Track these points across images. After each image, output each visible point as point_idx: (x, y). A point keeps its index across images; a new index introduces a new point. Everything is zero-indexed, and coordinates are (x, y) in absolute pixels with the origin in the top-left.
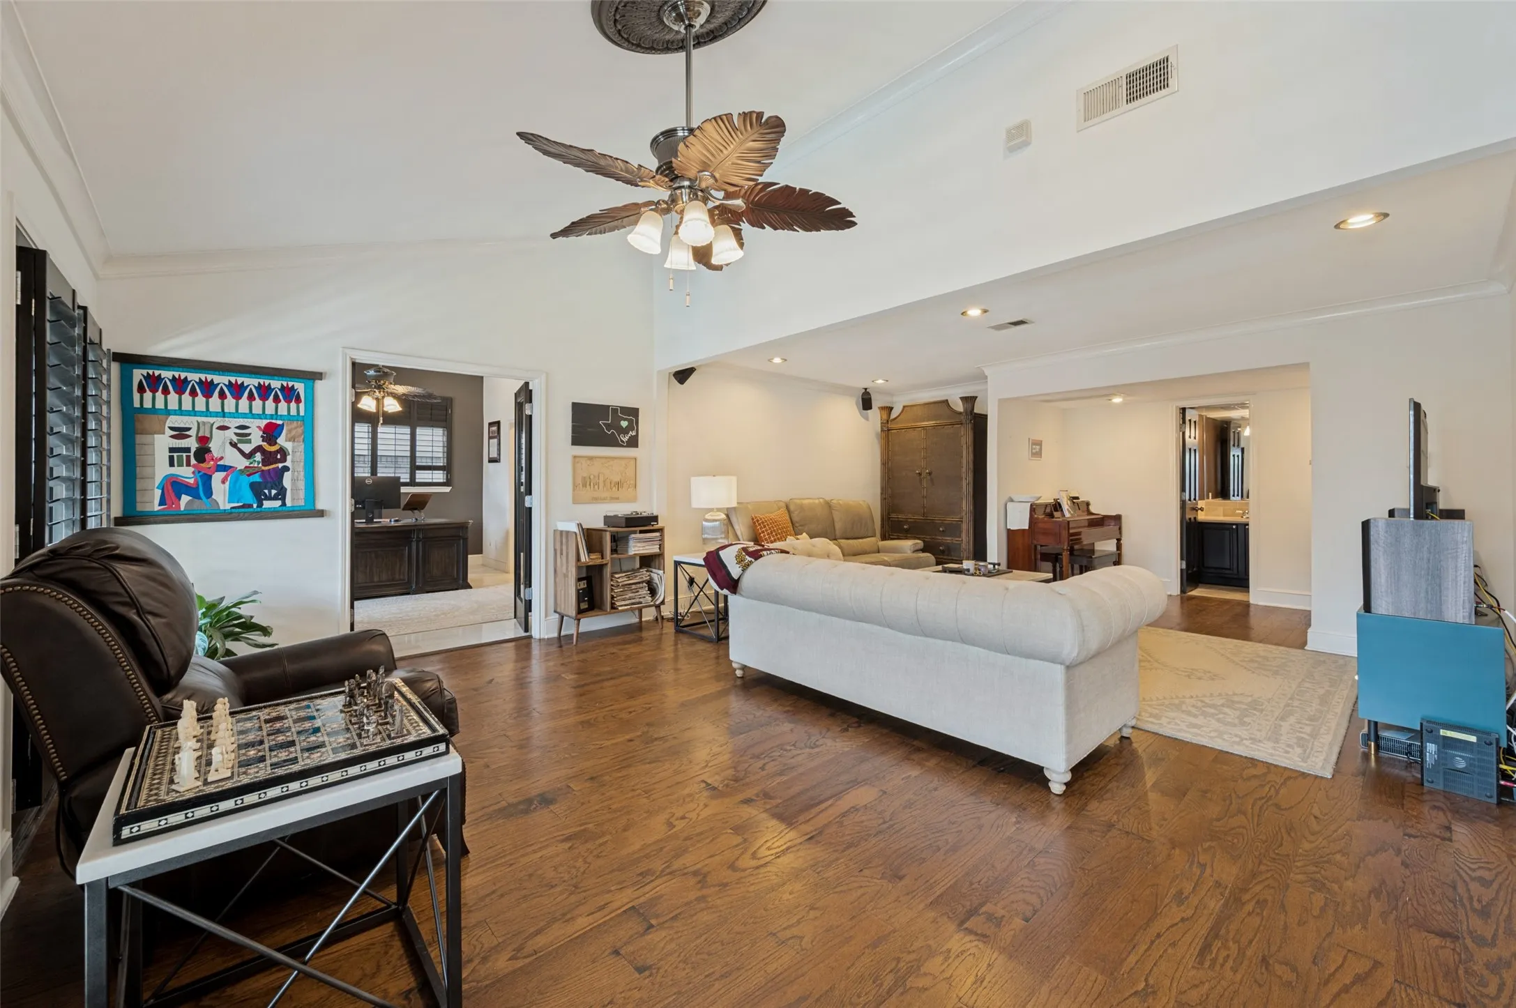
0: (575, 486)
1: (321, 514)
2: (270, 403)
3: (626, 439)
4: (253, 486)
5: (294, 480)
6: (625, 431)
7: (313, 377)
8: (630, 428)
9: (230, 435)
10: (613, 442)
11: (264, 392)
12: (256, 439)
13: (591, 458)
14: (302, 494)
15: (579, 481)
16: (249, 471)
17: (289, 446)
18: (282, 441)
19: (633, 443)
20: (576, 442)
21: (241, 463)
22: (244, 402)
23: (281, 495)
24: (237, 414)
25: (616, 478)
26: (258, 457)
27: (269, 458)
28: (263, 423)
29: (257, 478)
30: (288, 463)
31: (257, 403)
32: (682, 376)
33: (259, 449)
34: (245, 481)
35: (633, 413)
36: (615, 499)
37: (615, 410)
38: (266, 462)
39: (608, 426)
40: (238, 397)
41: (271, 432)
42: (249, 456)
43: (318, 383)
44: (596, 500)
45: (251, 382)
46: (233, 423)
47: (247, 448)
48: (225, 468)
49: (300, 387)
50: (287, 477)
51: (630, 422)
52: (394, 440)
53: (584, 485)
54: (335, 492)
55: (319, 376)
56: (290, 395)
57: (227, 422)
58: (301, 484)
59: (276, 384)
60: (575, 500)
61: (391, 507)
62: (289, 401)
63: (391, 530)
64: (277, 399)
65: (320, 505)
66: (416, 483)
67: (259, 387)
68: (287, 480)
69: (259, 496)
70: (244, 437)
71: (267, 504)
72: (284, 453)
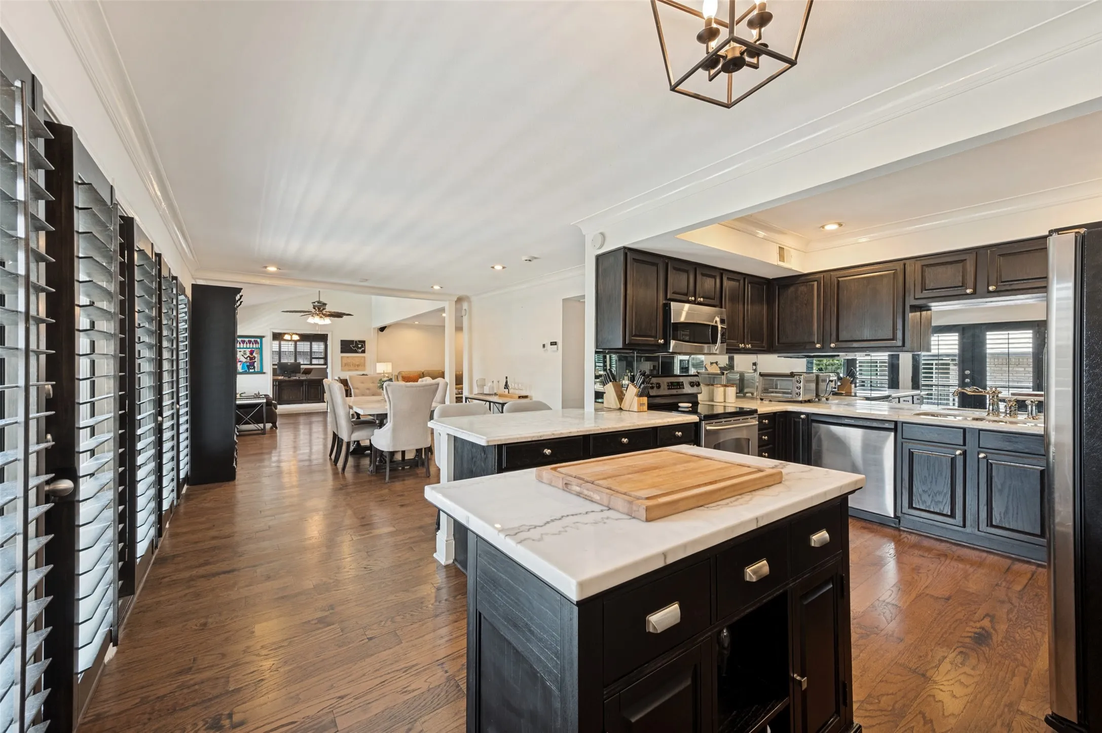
0: (342, 366)
1: (264, 373)
2: (251, 345)
3: (360, 351)
4: (247, 366)
5: (257, 364)
6: (360, 348)
7: (261, 337)
8: (362, 347)
9: (242, 353)
10: (356, 352)
11: (250, 342)
12: (248, 354)
13: (348, 357)
14: (259, 368)
15: (344, 364)
16: (246, 362)
17: (256, 356)
18: (254, 354)
19: (364, 352)
20: (342, 352)
21: (244, 360)
22: (245, 344)
23: (254, 368)
24: (243, 348)
25: (357, 363)
26: (248, 358)
27: (251, 359)
28: (250, 350)
29: (248, 364)
30: (256, 360)
31: (248, 345)
32: (382, 329)
33: (249, 356)
34: (245, 365)
35: (364, 342)
36: (357, 370)
37: (356, 342)
38: (250, 360)
39: (354, 347)
40: (243, 344)
41: (252, 353)
42: (246, 358)
43: (264, 339)
44: (349, 370)
45: (247, 340)
46: (242, 350)
47: (246, 356)
48: (240, 361)
49: (259, 340)
50: (256, 363)
51: (362, 345)
52: (304, 347)
53: (345, 365)
54: (268, 367)
55: (263, 337)
56: (256, 342)
57: (241, 350)
58: (259, 365)
59: (253, 340)
60: (342, 370)
61: (296, 373)
62: (256, 344)
63: (296, 380)
64: (253, 344)
65: (264, 371)
66: (311, 364)
67: (249, 341)
68: (256, 364)
69: (249, 369)
70: (245, 354)
71: (251, 371)
72: (255, 357)
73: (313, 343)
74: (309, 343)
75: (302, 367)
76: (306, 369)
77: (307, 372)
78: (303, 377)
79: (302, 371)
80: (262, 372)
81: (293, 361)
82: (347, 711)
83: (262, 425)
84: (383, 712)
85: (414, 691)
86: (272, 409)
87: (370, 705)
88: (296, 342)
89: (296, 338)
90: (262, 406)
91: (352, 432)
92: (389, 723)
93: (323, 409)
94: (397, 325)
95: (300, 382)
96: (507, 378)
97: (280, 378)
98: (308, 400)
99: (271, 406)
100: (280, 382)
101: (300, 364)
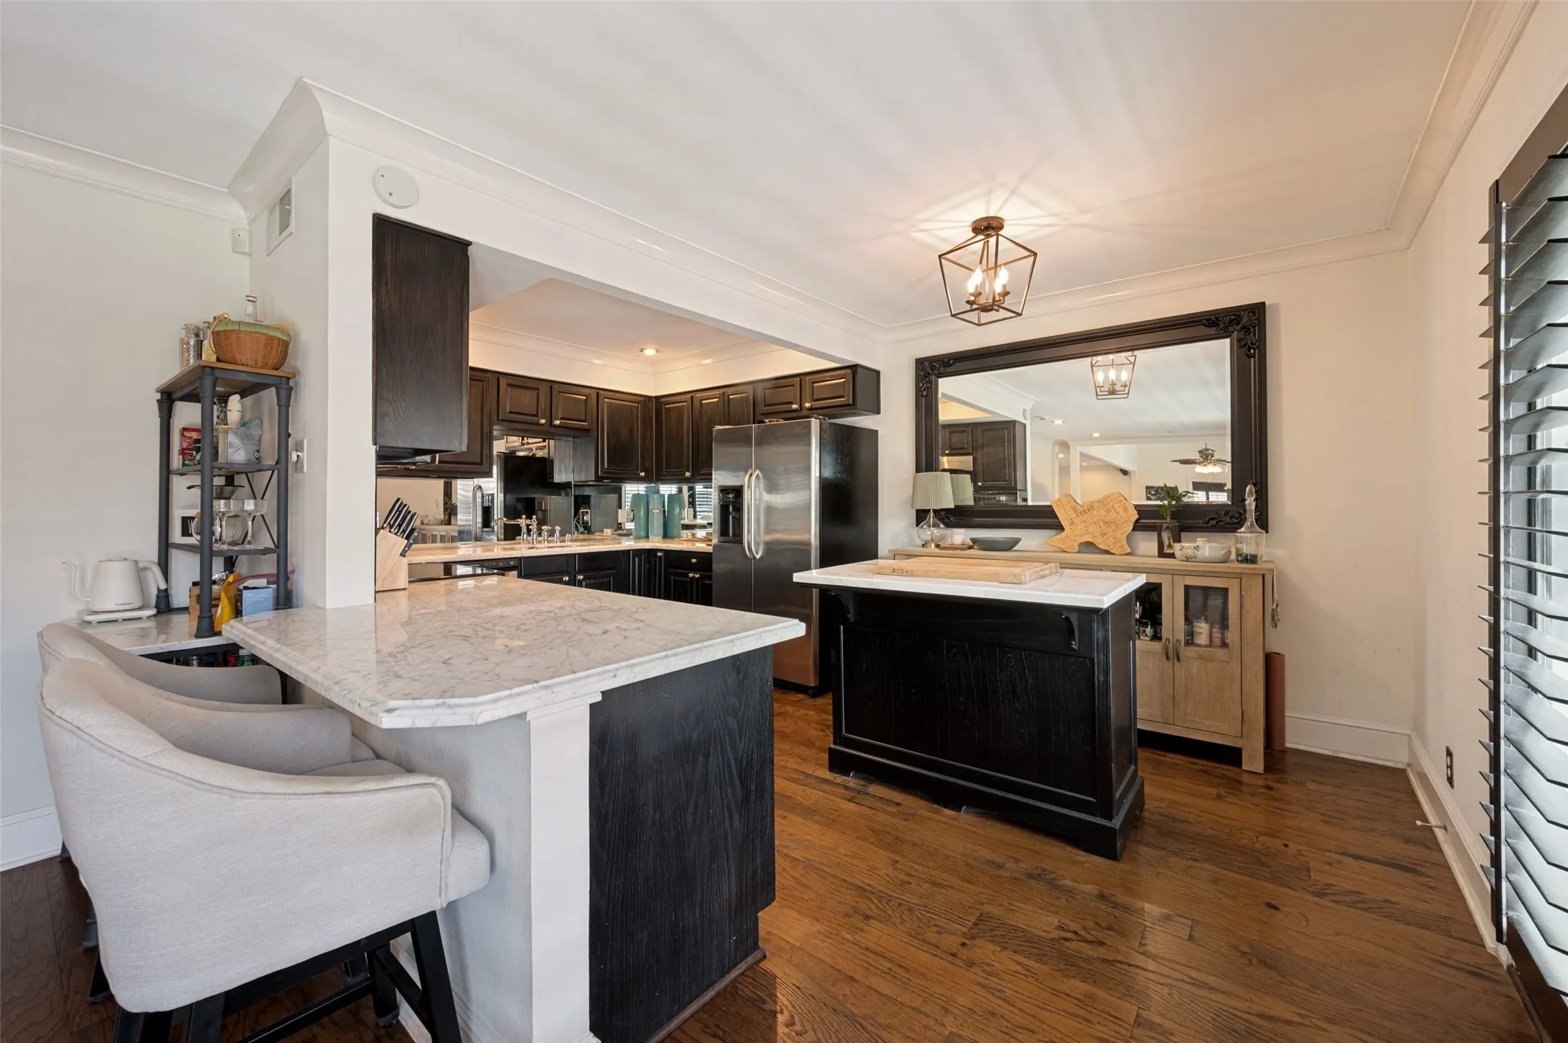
82: (1111, 1018)
84: (1074, 977)
85: (1019, 964)
87: (1079, 996)
92: (1078, 962)
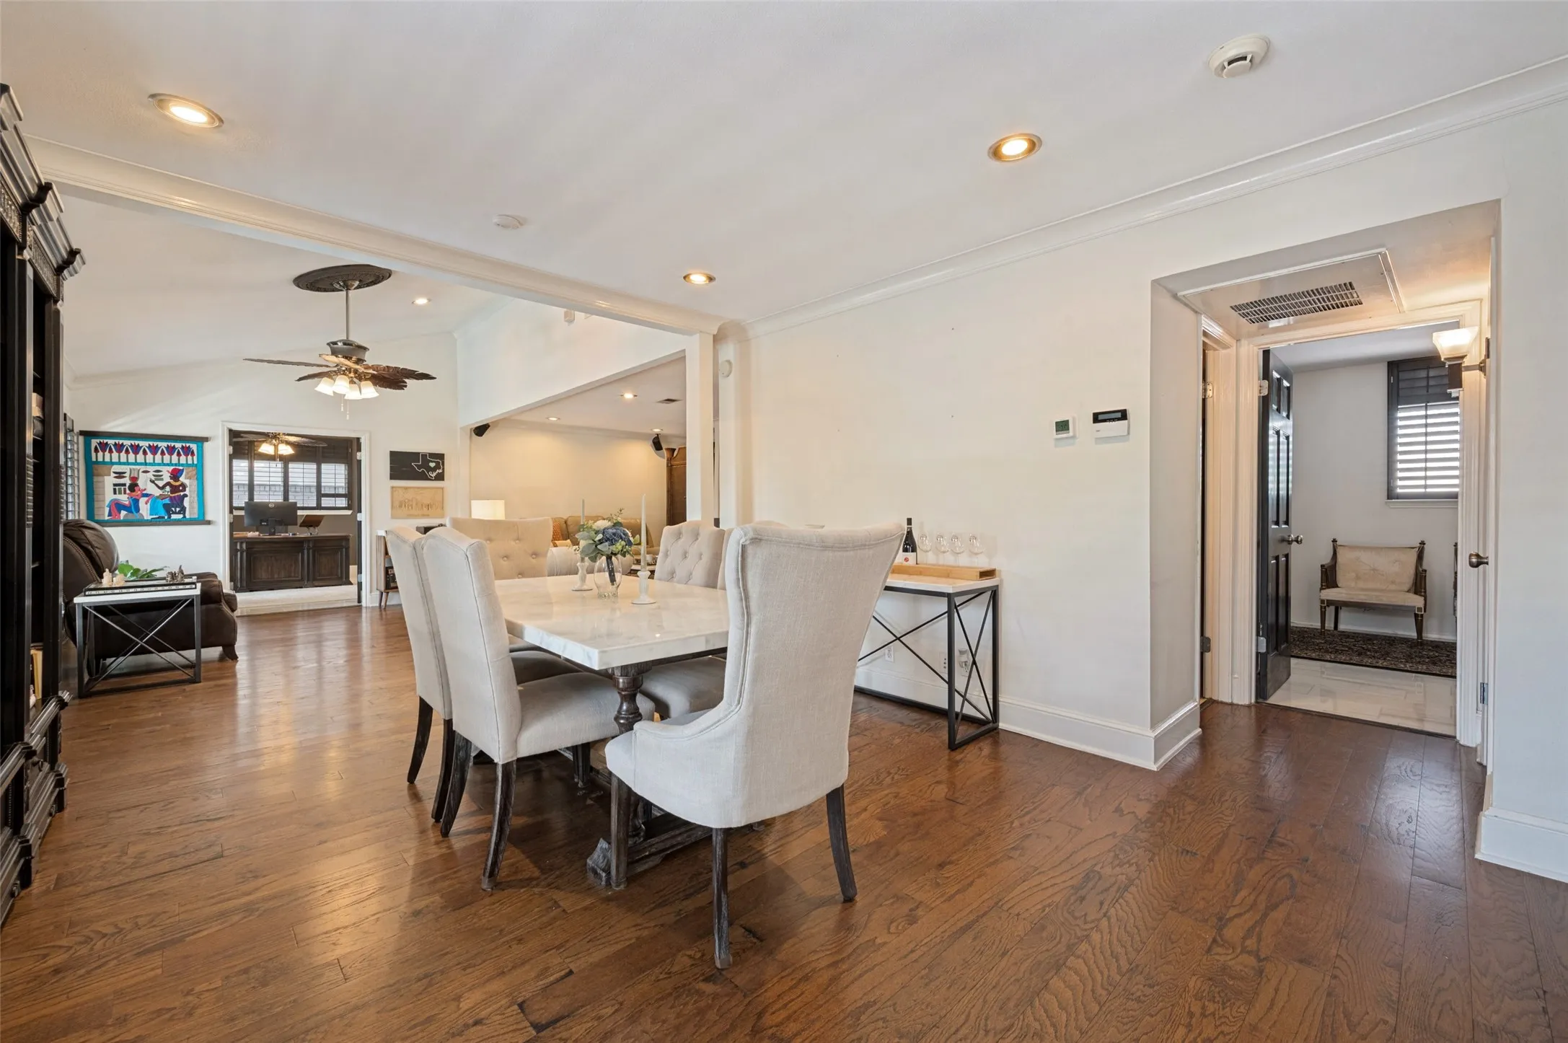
0: (393, 507)
1: (209, 523)
2: (175, 457)
3: (433, 475)
4: (165, 506)
5: (191, 503)
6: (434, 470)
7: (201, 440)
8: (437, 467)
9: (150, 475)
10: (426, 478)
11: (171, 450)
12: (167, 478)
13: (406, 488)
14: (196, 510)
15: (397, 504)
16: (162, 497)
17: (187, 482)
18: (182, 479)
19: (440, 477)
20: (393, 477)
21: (157, 492)
22: (158, 456)
23: (183, 510)
24: (154, 464)
25: (427, 502)
26: (168, 488)
27: (175, 489)
28: (171, 468)
29: (167, 501)
30: (187, 492)
31: (167, 457)
32: (481, 430)
33: (168, 484)
34: (160, 503)
35: (441, 456)
36: (427, 516)
37: (424, 456)
38: (172, 492)
39: (419, 467)
40: (154, 454)
41: (176, 475)
42: (162, 488)
43: (206, 444)
44: (410, 517)
45: (163, 445)
46: (152, 469)
47: (161, 484)
48: (147, 495)
49: (194, 446)
50: (186, 500)
51: (438, 464)
52: (302, 474)
53: (400, 506)
54: (218, 511)
55: (206, 439)
56: (187, 451)
57: (148, 468)
58: (196, 505)
59: (178, 445)
60: (393, 517)
61: (287, 525)
62: (186, 455)
63: (286, 540)
64: (179, 454)
65: (208, 517)
66: (319, 507)
67: (168, 447)
68: (186, 502)
69: (169, 512)
70: (159, 477)
71: (174, 517)
72: (184, 486)
73: (324, 466)
74: (314, 466)
75: (300, 513)
76: (307, 516)
77: (311, 522)
78: (304, 533)
79: (300, 521)
80: (203, 521)
81: (279, 499)
83: (190, 654)
86: (220, 610)
88: (286, 460)
89: (286, 450)
90: (191, 604)
91: (522, 725)
93: (347, 600)
94: (509, 422)
95: (298, 544)
96: (909, 521)
97: (250, 534)
98: (315, 579)
99: (219, 602)
100: (251, 543)
101: (294, 507)
